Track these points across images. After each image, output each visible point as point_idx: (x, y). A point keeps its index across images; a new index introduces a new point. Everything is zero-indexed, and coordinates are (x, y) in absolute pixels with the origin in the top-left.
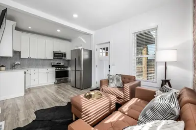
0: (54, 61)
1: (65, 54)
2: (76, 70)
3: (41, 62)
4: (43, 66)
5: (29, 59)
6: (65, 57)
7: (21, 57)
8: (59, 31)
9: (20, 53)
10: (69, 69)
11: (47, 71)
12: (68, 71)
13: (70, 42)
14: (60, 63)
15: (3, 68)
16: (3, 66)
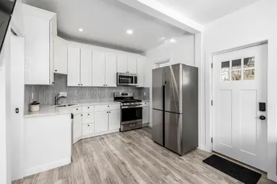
0: (118, 91)
1: (136, 78)
2: (164, 111)
3: (99, 92)
4: (101, 99)
5: (80, 88)
6: (136, 82)
7: (68, 85)
8: (130, 32)
9: (65, 76)
10: (143, 104)
11: (108, 109)
12: (141, 108)
13: (144, 55)
14: (127, 94)
15: (36, 108)
16: (35, 103)
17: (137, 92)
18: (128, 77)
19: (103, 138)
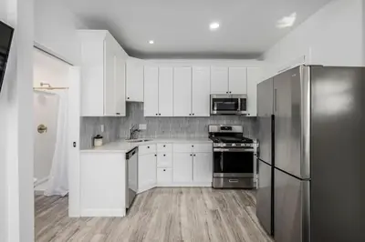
1: (244, 100)
5: (159, 119)
6: (244, 109)
7: (145, 115)
10: (254, 147)
13: (262, 60)
14: (230, 128)
15: (99, 142)
16: (98, 137)
17: (249, 124)
18: (231, 100)
19: (181, 193)
